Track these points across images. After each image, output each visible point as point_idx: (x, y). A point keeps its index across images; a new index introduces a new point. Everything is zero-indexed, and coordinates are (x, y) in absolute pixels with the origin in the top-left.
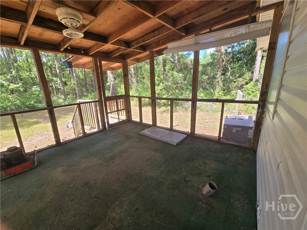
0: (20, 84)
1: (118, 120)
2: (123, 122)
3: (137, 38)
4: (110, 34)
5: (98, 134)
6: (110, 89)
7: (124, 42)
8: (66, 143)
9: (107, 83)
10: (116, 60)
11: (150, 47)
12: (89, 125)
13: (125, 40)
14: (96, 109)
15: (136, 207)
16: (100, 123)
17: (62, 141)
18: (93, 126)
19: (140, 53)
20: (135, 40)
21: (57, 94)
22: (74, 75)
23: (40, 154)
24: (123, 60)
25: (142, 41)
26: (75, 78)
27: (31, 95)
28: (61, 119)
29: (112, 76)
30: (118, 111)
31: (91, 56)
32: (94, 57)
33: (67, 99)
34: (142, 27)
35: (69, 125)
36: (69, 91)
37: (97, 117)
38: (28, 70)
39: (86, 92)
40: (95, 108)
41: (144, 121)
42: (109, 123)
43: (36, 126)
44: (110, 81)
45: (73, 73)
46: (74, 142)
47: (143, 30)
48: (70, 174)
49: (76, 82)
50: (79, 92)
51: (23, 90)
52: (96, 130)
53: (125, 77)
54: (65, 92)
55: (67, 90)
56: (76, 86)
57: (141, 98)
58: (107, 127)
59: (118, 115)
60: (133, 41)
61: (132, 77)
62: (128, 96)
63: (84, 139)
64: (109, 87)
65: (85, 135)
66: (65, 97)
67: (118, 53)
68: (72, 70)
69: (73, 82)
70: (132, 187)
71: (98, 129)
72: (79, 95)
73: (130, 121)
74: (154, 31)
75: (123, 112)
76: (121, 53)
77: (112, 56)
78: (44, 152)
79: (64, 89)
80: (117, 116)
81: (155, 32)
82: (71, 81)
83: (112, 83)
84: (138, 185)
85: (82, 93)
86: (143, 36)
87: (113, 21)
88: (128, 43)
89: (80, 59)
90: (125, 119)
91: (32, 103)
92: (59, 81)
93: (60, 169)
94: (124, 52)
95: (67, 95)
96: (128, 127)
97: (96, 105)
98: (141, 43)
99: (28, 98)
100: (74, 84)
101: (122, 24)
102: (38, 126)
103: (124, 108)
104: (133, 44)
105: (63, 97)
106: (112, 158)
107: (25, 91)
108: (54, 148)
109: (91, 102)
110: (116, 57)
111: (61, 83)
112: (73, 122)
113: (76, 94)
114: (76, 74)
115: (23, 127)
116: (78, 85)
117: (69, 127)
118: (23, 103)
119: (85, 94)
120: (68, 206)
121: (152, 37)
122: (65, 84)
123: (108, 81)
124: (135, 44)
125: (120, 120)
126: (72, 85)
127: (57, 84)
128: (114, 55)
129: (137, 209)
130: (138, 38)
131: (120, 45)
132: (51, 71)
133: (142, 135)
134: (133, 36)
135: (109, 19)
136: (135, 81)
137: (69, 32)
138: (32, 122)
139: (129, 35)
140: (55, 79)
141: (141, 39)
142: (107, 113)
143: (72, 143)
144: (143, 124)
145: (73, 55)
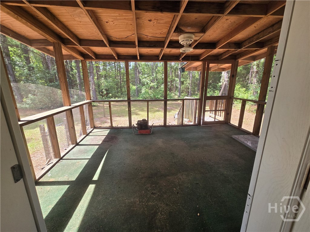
0: (156, 83)
1: (214, 119)
2: (219, 122)
3: (250, 36)
4: (219, 40)
5: (192, 127)
6: (221, 90)
7: (235, 43)
8: (170, 126)
9: (219, 83)
10: (226, 61)
11: (271, 42)
12: (188, 119)
13: (236, 41)
14: (196, 106)
15: (197, 182)
16: (197, 119)
17: (167, 124)
18: (191, 120)
19: (256, 51)
20: (248, 39)
21: (175, 91)
22: (191, 76)
23: (155, 128)
24: (234, 60)
25: (255, 39)
26: (191, 78)
27: (159, 91)
28: (172, 111)
29: (226, 76)
30: (216, 111)
31: (201, 60)
32: (204, 61)
33: (181, 96)
34: (256, 26)
35: (175, 116)
36: (184, 89)
37: (195, 113)
38: (162, 73)
39: (197, 91)
40: (196, 104)
41: (244, 127)
42: (204, 120)
43: (158, 113)
44: (223, 81)
45: (190, 74)
46: (174, 127)
47: (257, 28)
48: (165, 145)
49: (190, 82)
50: (191, 90)
51: (156, 87)
52: (192, 123)
53: (232, 78)
54: (180, 90)
55: (183, 89)
56: (190, 86)
57: (246, 101)
58: (201, 123)
59: (215, 114)
60: (245, 41)
61: (252, 77)
62: (230, 98)
63: (181, 127)
64: (221, 87)
65: (182, 125)
66: (180, 95)
67: (227, 54)
68: (190, 72)
69: (188, 82)
70: (201, 170)
71: (194, 123)
72: (191, 93)
73: (227, 124)
74: (273, 25)
75: (222, 113)
76: (230, 54)
77: (221, 58)
78: (156, 128)
79: (180, 87)
80: (213, 116)
81: (275, 26)
82: (187, 81)
83: (225, 83)
84: (207, 172)
85: (194, 92)
86: (259, 33)
87: (222, 30)
88: (238, 44)
89: (193, 63)
90: (223, 120)
91: (159, 96)
92: (178, 81)
93: (161, 140)
94: (233, 53)
95: (182, 92)
96: (223, 128)
97: (197, 102)
98: (254, 41)
99: (157, 93)
100: (189, 84)
101: (231, 29)
102: (159, 113)
103: (224, 109)
104: (245, 44)
105: (178, 94)
106: (196, 146)
107: (157, 88)
108: (162, 128)
109: (194, 99)
110: (225, 59)
111: (179, 83)
112: (178, 114)
113: (188, 92)
114: (192, 75)
115: (151, 112)
116: (192, 84)
117: (176, 118)
118: (154, 96)
119: (196, 93)
120: (159, 159)
121: (270, 33)
122: (182, 83)
123: (221, 81)
124: (247, 43)
125: (216, 120)
126: (187, 84)
127: (177, 83)
128: (223, 56)
129: (197, 184)
130: (252, 36)
131: (230, 47)
132: (175, 73)
133: (234, 139)
134: (245, 36)
135: (218, 30)
136: (255, 81)
137: (184, 50)
138: (156, 110)
139: (239, 36)
140: (176, 79)
141: (255, 37)
142: (205, 111)
143: (173, 127)
144: (241, 130)
145: (188, 62)
